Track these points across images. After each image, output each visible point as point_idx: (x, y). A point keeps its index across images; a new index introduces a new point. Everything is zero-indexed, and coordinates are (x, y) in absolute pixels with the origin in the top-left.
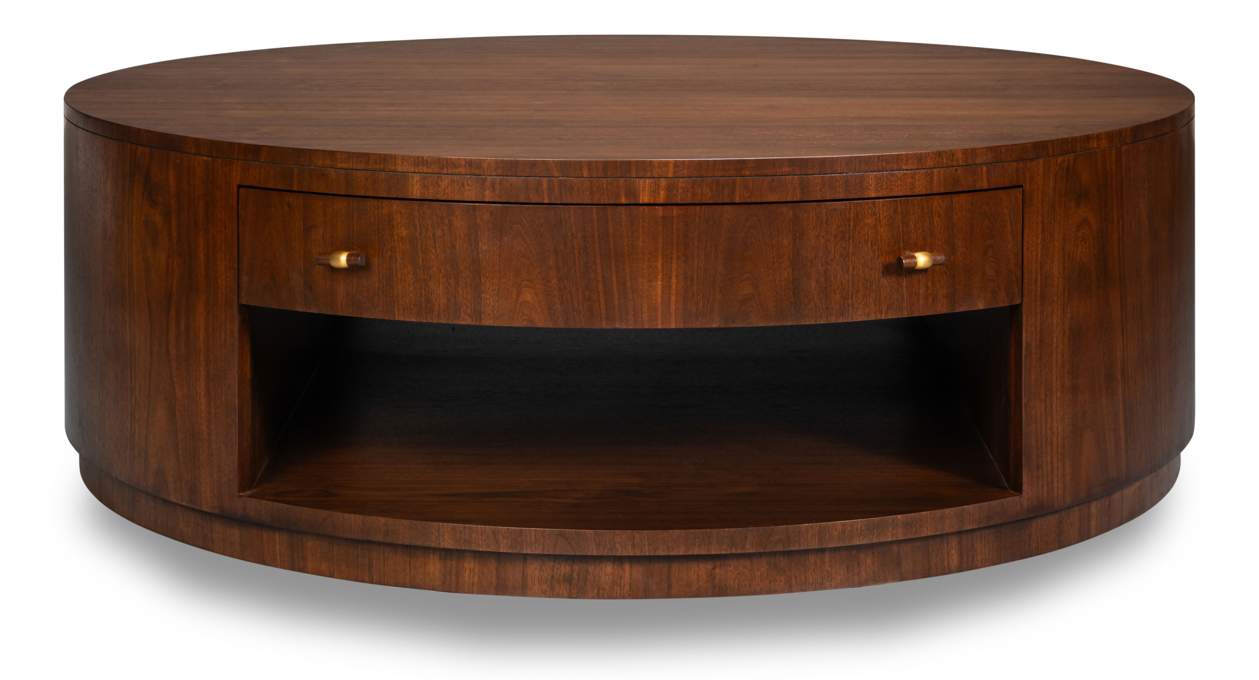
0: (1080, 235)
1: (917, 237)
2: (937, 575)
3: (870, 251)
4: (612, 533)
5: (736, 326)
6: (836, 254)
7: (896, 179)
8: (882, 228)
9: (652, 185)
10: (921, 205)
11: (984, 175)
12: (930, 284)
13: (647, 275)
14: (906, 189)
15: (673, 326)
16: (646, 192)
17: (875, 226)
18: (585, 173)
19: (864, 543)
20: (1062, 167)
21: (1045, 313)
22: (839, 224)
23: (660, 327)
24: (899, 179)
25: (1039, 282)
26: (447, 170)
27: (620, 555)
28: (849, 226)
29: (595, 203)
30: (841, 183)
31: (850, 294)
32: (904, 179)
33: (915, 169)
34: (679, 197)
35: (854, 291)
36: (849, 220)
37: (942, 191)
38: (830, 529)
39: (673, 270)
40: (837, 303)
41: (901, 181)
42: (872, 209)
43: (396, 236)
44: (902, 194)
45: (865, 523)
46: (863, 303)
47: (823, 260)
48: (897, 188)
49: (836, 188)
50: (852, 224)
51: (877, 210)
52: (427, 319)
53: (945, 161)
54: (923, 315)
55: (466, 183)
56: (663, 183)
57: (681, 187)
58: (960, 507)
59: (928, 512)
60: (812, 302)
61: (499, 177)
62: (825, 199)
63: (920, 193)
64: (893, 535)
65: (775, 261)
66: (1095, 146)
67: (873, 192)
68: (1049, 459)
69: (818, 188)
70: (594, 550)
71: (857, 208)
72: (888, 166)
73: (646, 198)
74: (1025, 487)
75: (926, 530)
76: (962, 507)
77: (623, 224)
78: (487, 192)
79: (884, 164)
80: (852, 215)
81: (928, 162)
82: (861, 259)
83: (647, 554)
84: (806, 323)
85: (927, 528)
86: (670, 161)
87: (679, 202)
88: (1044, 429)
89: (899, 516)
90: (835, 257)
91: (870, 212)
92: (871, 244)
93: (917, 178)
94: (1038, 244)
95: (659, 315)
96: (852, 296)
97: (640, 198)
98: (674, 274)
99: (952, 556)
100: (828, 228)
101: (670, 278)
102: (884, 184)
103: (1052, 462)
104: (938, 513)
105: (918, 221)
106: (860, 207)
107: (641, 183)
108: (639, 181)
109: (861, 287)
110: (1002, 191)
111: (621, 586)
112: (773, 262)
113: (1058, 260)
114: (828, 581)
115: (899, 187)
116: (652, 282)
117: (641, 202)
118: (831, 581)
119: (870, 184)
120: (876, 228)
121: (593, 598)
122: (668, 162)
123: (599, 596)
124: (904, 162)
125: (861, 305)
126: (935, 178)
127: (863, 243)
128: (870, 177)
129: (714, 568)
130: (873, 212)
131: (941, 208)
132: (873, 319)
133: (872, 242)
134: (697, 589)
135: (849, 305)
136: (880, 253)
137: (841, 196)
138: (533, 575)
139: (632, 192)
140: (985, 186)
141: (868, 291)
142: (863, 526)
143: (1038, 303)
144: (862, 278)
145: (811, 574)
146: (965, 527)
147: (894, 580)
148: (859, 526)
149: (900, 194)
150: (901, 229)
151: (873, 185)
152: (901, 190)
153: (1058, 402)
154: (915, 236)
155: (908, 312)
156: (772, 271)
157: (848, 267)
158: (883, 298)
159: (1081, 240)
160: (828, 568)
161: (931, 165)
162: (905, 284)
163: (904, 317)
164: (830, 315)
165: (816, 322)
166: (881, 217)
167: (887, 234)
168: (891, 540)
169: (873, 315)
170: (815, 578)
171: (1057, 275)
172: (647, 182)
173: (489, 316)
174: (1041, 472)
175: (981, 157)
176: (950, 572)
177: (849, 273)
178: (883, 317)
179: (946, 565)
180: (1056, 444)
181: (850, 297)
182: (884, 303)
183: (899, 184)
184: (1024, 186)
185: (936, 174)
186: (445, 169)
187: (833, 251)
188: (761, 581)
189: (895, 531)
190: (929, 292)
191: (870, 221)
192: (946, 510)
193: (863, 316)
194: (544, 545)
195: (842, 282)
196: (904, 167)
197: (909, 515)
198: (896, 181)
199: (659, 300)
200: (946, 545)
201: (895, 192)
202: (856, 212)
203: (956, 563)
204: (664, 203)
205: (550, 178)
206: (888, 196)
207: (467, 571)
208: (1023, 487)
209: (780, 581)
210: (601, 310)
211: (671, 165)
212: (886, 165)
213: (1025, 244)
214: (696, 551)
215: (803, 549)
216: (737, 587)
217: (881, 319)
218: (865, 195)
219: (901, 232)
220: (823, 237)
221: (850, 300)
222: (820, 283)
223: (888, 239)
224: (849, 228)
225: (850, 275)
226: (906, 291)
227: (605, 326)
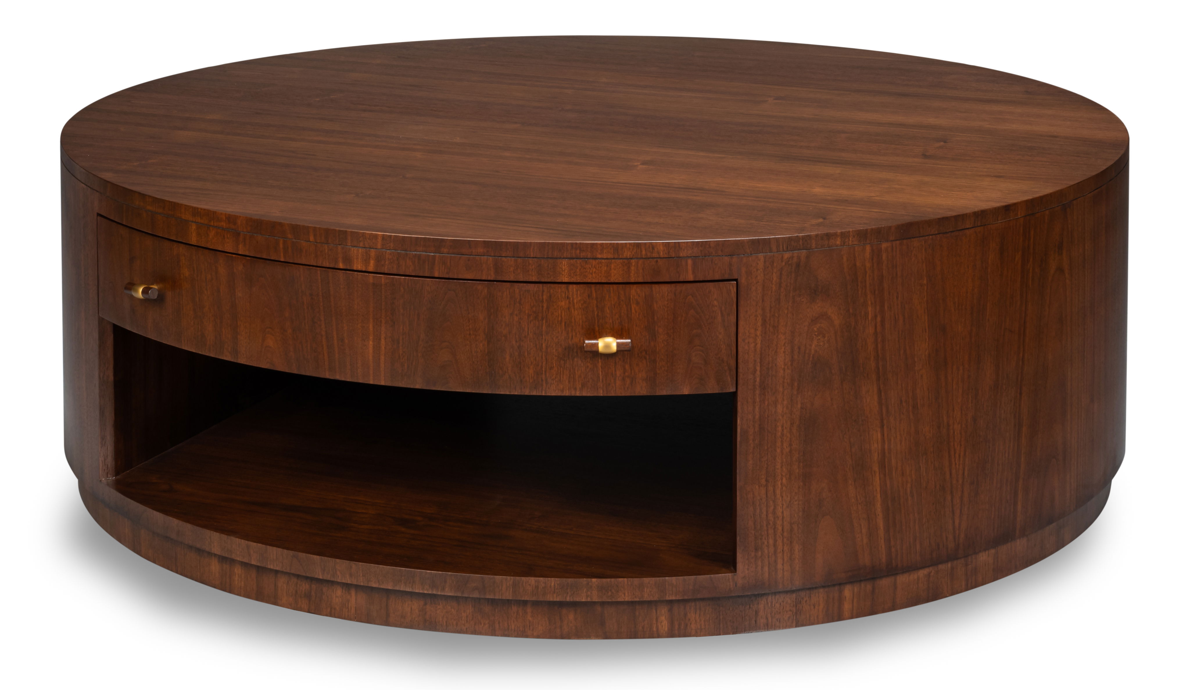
0: (815, 329)
1: (613, 322)
2: (644, 638)
3: (564, 331)
4: (334, 561)
5: (436, 389)
6: (530, 331)
7: (590, 267)
8: (576, 311)
9: (364, 254)
10: (617, 293)
11: (690, 268)
12: (627, 367)
13: (361, 334)
14: (601, 276)
15: (383, 383)
16: (359, 260)
17: (569, 308)
18: (312, 238)
19: (558, 600)
20: (790, 262)
21: (766, 403)
22: (532, 304)
23: (371, 382)
24: (593, 266)
25: (758, 373)
26: (214, 222)
27: (340, 581)
28: (543, 307)
29: (319, 265)
30: (533, 267)
31: (544, 370)
32: (598, 267)
33: (611, 259)
34: (386, 267)
35: (547, 367)
36: (542, 301)
37: (640, 280)
38: (524, 584)
39: (382, 332)
40: (530, 377)
41: (596, 268)
42: (565, 293)
43: (182, 275)
44: (597, 281)
45: (558, 582)
46: (557, 380)
47: (517, 336)
48: (591, 275)
49: (528, 271)
50: (545, 305)
51: (571, 294)
52: (202, 352)
53: (644, 252)
54: (620, 395)
55: (226, 236)
56: (373, 253)
57: (388, 259)
58: (661, 578)
59: (625, 579)
60: (507, 373)
61: (249, 234)
62: (517, 280)
63: (616, 281)
64: (587, 596)
65: (471, 333)
66: (838, 242)
67: (567, 277)
68: (771, 542)
69: (512, 269)
70: (320, 573)
71: (550, 291)
72: (581, 254)
73: (359, 265)
74: (740, 566)
75: (623, 595)
76: (664, 578)
77: (341, 287)
78: (241, 246)
79: (578, 251)
80: (545, 297)
81: (625, 252)
82: (555, 338)
83: (362, 584)
84: (501, 393)
85: (624, 594)
86: (379, 234)
87: (386, 272)
88: (765, 513)
89: (594, 580)
90: (528, 334)
91: (564, 295)
92: (565, 325)
93: (613, 266)
94: (756, 335)
95: (371, 372)
96: (545, 372)
97: (354, 265)
98: (383, 336)
99: (661, 622)
100: (521, 307)
101: (380, 339)
102: (578, 270)
103: (775, 545)
104: (636, 581)
105: (614, 307)
106: (553, 291)
107: (355, 252)
108: (354, 250)
109: (554, 365)
110: (711, 284)
111: (348, 609)
112: (470, 334)
113: (784, 352)
114: (530, 629)
115: (593, 274)
116: (365, 341)
117: (355, 268)
118: (533, 630)
119: (563, 269)
120: (569, 311)
121: (327, 615)
122: (376, 236)
123: (331, 615)
124: (599, 251)
125: (555, 381)
126: (633, 268)
127: (556, 324)
128: (564, 263)
129: (425, 604)
130: (566, 296)
131: (639, 296)
132: (567, 395)
133: (565, 323)
134: (411, 621)
135: (542, 380)
136: (574, 334)
137: (534, 279)
138: (282, 587)
139: (347, 259)
140: (691, 278)
141: (562, 369)
142: (556, 585)
143: (758, 392)
144: (556, 356)
145: (514, 622)
146: (667, 597)
147: (598, 637)
148: (553, 584)
149: (594, 281)
150: (596, 313)
151: (566, 271)
152: (596, 277)
153: (784, 488)
154: (611, 321)
155: (603, 391)
156: (468, 342)
157: (542, 345)
158: (577, 376)
159: (816, 334)
160: (530, 619)
161: (628, 255)
162: (600, 365)
163: (599, 395)
164: (524, 387)
165: (510, 392)
166: (575, 301)
167: (581, 317)
168: (586, 600)
169: (567, 391)
170: (517, 626)
171: (783, 367)
172: (360, 251)
173: (243, 355)
174: (760, 553)
175: (685, 251)
176: (659, 636)
177: (543, 351)
178: (578, 394)
179: (655, 629)
180: (780, 528)
181: (544, 372)
182: (579, 381)
183: (594, 271)
184: (739, 280)
185: (633, 264)
186: (212, 222)
187: (526, 329)
188: (467, 622)
189: (589, 593)
190: (627, 374)
191: (563, 304)
192: (645, 579)
193: (557, 391)
194: (283, 563)
195: (536, 358)
196: (599, 256)
197: (604, 580)
198: (590, 268)
199: (371, 358)
200: (654, 611)
201: (589, 279)
202: (549, 294)
203: (666, 629)
204: (374, 271)
205: (285, 239)
206: (581, 281)
207: (237, 576)
208: (737, 565)
209: (484, 624)
210: (325, 362)
211: (380, 238)
212: (580, 253)
213: (740, 335)
214: (402, 588)
215: (498, 598)
216: (445, 624)
217: (576, 395)
218: (558, 279)
219: (596, 316)
220: (516, 315)
221: (544, 376)
222: (515, 358)
223: (583, 322)
224: (543, 309)
225: (544, 353)
226: (602, 372)
227: (327, 375)
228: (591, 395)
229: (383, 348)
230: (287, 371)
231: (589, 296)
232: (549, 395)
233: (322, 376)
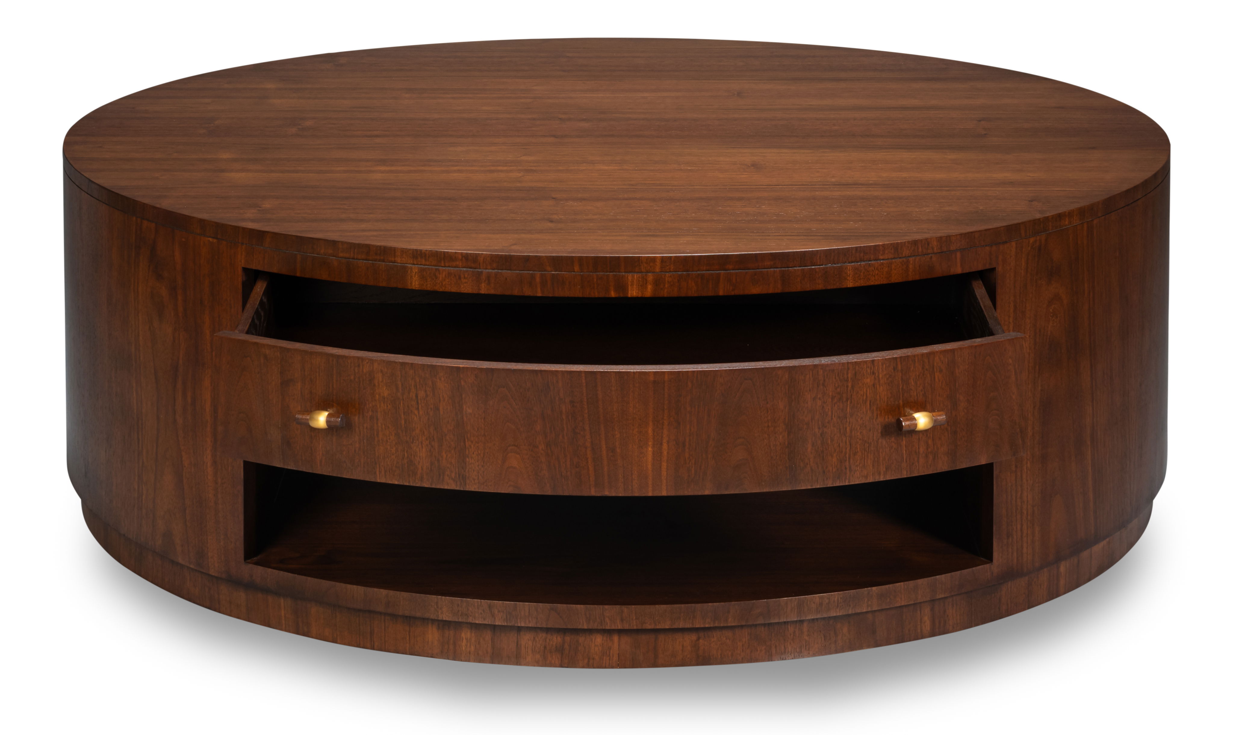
1: (917, 395)
3: (868, 412)
5: (728, 493)
6: (833, 416)
8: (881, 387)
9: (640, 279)
10: (922, 362)
12: (930, 442)
13: (637, 441)
15: (664, 493)
17: (874, 385)
22: (836, 385)
23: (650, 494)
27: (609, 628)
28: (847, 386)
31: (847, 456)
34: (666, 290)
35: (851, 453)
36: (847, 381)
39: (664, 436)
40: (833, 466)
42: (871, 368)
43: (377, 396)
46: (861, 465)
47: (820, 423)
50: (850, 385)
51: (876, 369)
52: (412, 483)
54: (923, 474)
60: (808, 465)
65: (770, 424)
71: (855, 368)
73: (634, 291)
77: (613, 389)
80: (849, 375)
82: (859, 420)
84: (802, 488)
90: (832, 419)
91: (869, 371)
92: (870, 404)
95: (650, 483)
96: (849, 458)
97: (628, 291)
98: (665, 441)
100: (825, 389)
101: (661, 444)
105: (919, 378)
107: (630, 278)
108: (628, 276)
109: (859, 449)
111: (610, 656)
112: (768, 426)
116: (642, 448)
120: (874, 388)
122: (655, 258)
125: (858, 467)
127: (861, 404)
130: (872, 371)
131: (942, 363)
132: (871, 481)
133: (870, 402)
135: (846, 468)
136: (879, 413)
139: (621, 287)
141: (866, 453)
144: (860, 439)
150: (901, 387)
154: (915, 394)
155: (907, 472)
156: (766, 436)
157: (846, 428)
158: (881, 459)
162: (904, 443)
163: (903, 477)
164: (827, 479)
165: (812, 486)
166: (881, 376)
167: (886, 393)
169: (871, 476)
172: (636, 276)
173: (474, 481)
177: (847, 435)
178: (882, 479)
181: (847, 459)
182: (883, 465)
187: (830, 413)
190: (929, 450)
191: (868, 381)
193: (861, 479)
195: (839, 444)
199: (650, 466)
202: (854, 372)
210: (589, 477)
214: (681, 625)
217: (880, 480)
219: (900, 390)
220: (820, 399)
221: (847, 463)
222: (817, 447)
223: (887, 398)
224: (847, 389)
225: (848, 437)
226: (906, 451)
227: (593, 493)
228: (895, 478)
229: (665, 453)
230: (538, 492)
231: (894, 369)
232: (853, 483)
233: (585, 493)
